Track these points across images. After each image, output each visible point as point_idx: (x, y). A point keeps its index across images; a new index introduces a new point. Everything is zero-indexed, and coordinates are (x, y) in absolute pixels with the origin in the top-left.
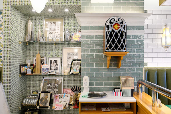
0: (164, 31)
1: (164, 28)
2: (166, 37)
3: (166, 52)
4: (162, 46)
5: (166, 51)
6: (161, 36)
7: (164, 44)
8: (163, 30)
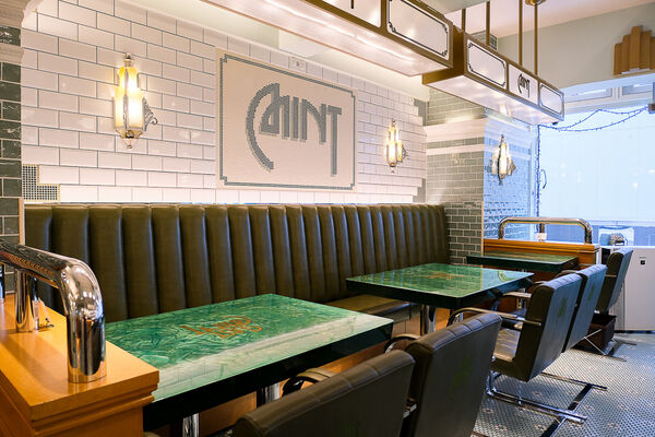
0: (122, 78)
1: (120, 65)
2: (126, 98)
3: (130, 151)
4: (115, 127)
5: (130, 147)
6: (112, 92)
7: (120, 121)
8: (118, 71)
